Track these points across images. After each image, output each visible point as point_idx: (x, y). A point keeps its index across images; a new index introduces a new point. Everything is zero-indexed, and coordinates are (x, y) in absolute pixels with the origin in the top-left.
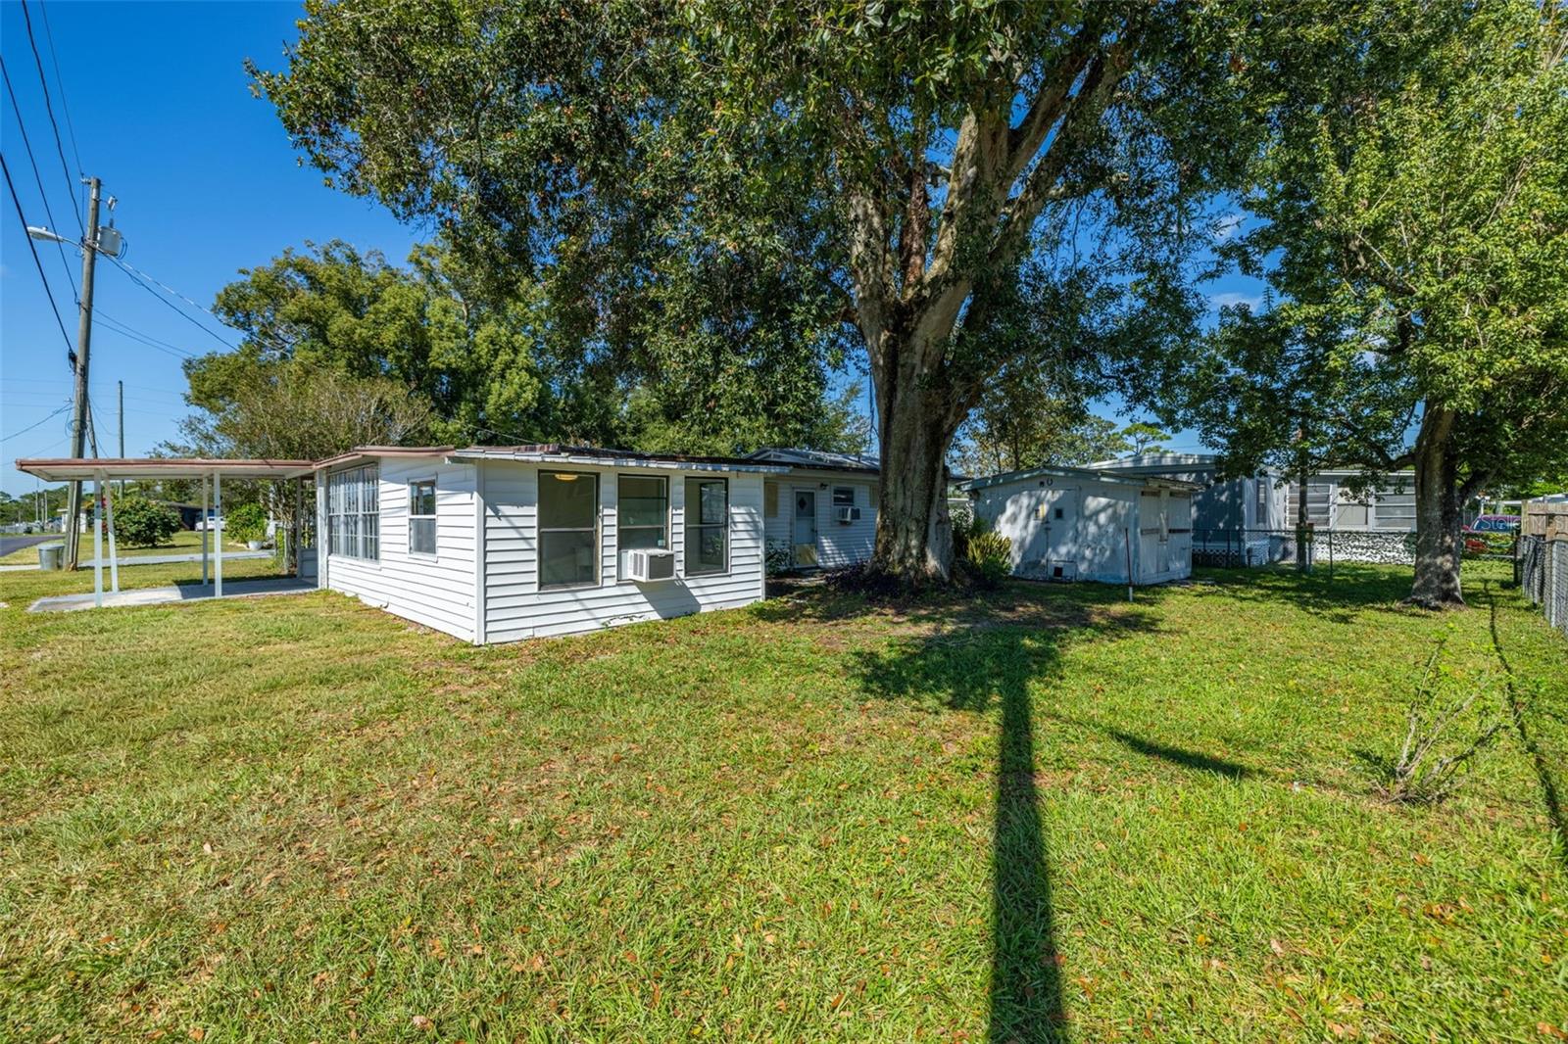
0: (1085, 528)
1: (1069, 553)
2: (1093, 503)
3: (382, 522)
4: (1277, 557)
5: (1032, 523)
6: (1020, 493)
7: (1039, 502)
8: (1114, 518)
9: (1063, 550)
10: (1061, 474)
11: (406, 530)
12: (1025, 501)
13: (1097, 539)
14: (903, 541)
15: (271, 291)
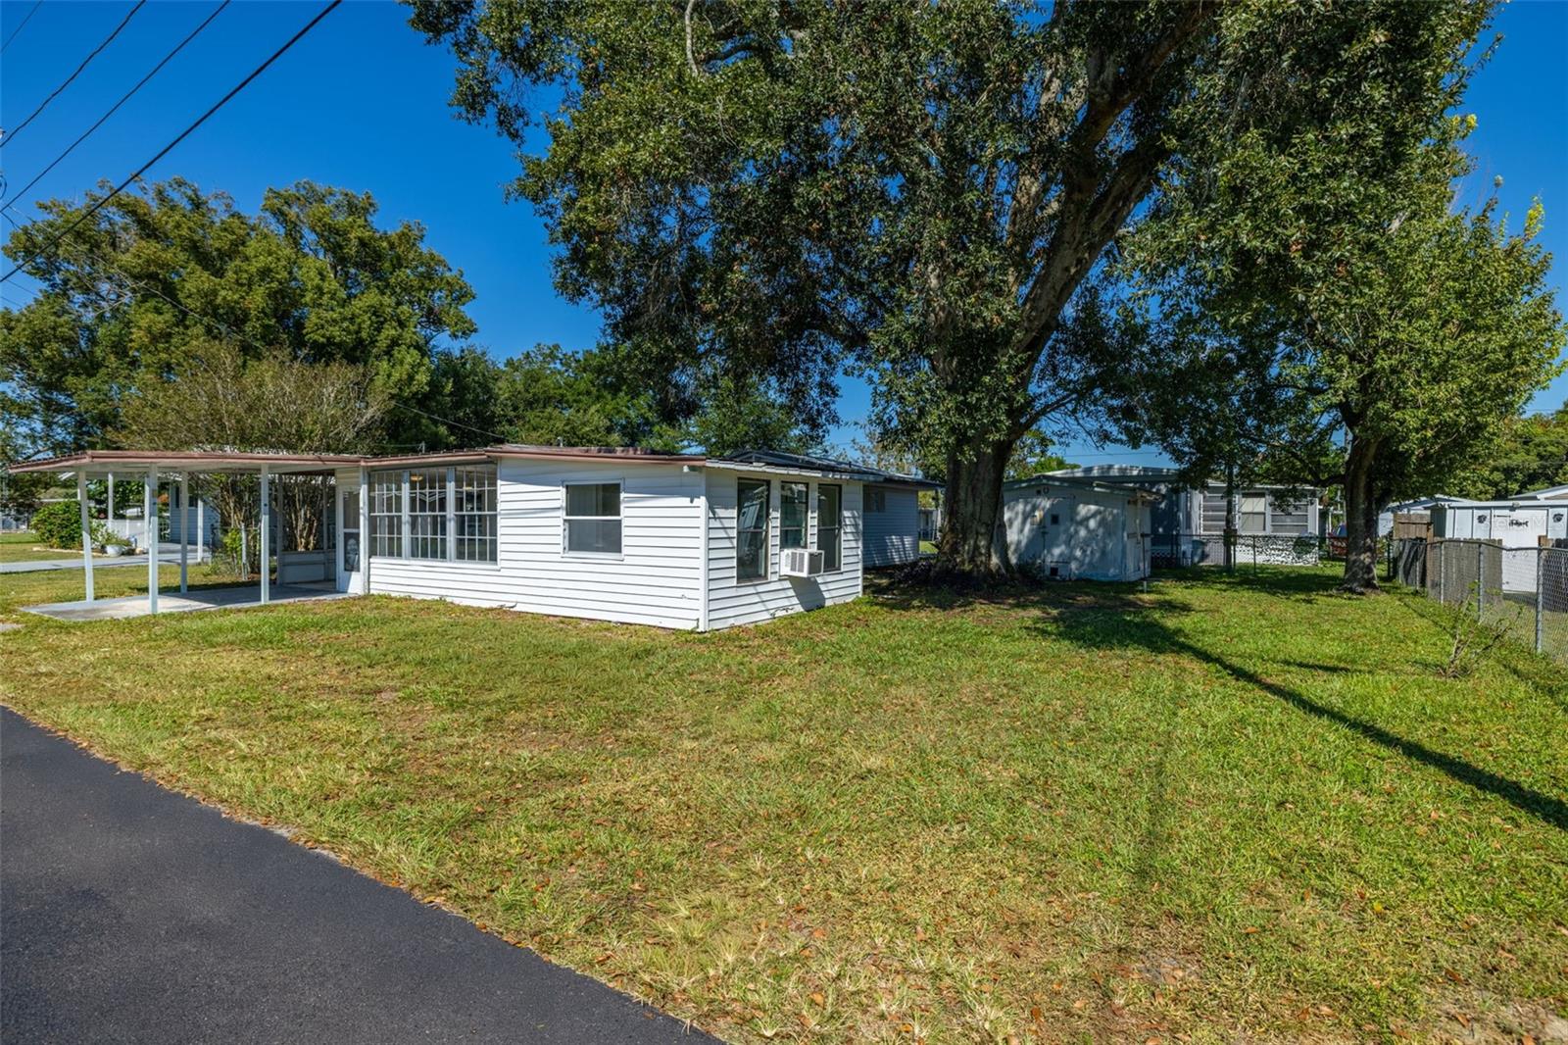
0: (1077, 532)
1: (1061, 555)
2: (1083, 510)
3: (500, 522)
4: (1196, 559)
5: (1027, 527)
6: (1017, 500)
7: (1034, 508)
8: (1102, 523)
9: (1057, 551)
10: (1057, 483)
11: (560, 530)
12: (1020, 507)
13: (1087, 542)
14: (972, 542)
15: (87, 235)
